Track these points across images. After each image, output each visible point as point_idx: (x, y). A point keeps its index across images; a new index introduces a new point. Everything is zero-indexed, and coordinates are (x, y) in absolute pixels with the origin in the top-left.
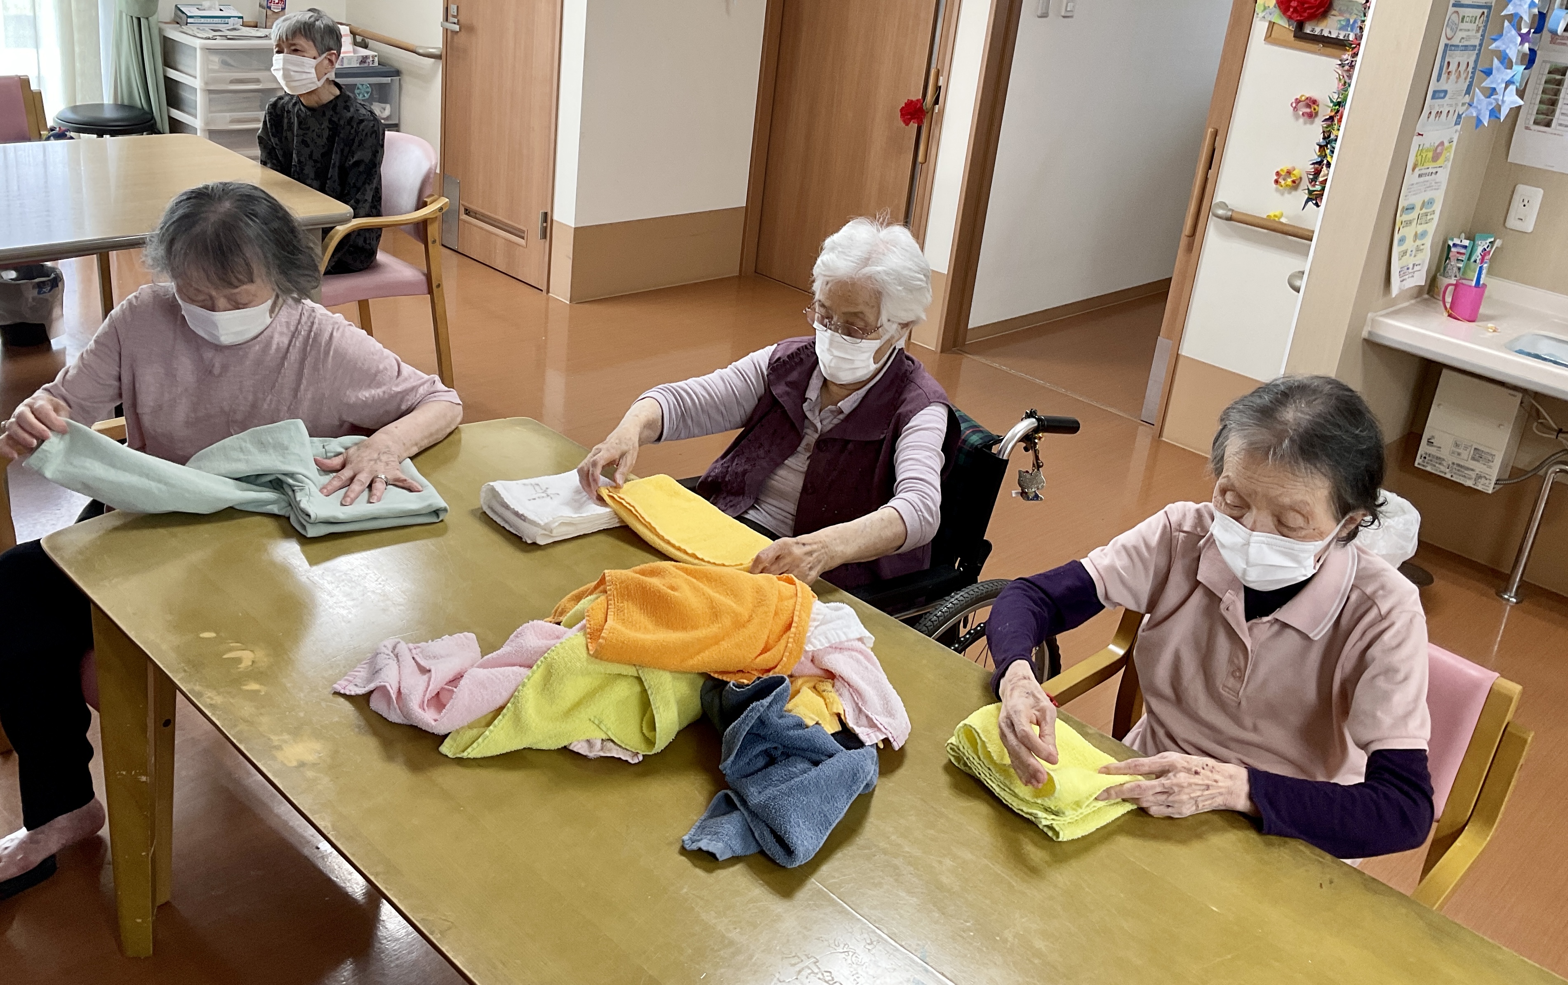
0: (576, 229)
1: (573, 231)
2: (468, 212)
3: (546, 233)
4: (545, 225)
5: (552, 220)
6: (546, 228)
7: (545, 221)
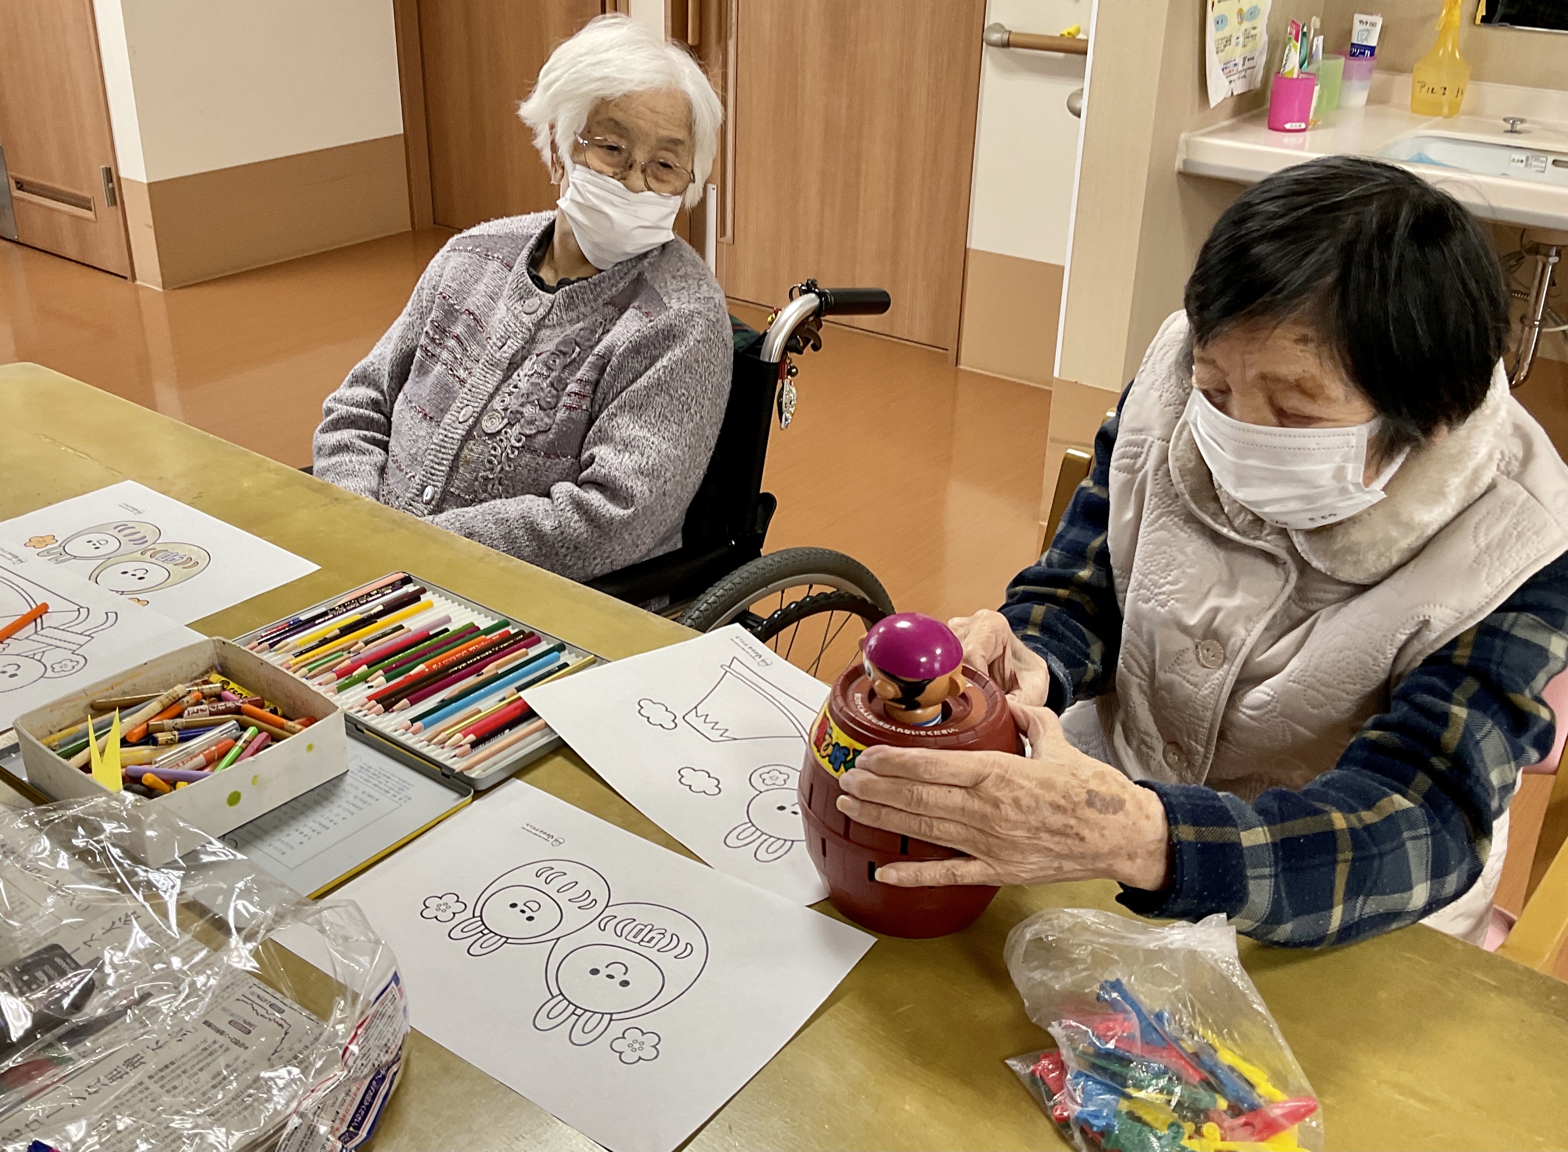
0: (149, 185)
1: (146, 188)
2: (20, 185)
3: (115, 196)
4: (110, 185)
5: (119, 178)
6: (113, 189)
7: (110, 179)
